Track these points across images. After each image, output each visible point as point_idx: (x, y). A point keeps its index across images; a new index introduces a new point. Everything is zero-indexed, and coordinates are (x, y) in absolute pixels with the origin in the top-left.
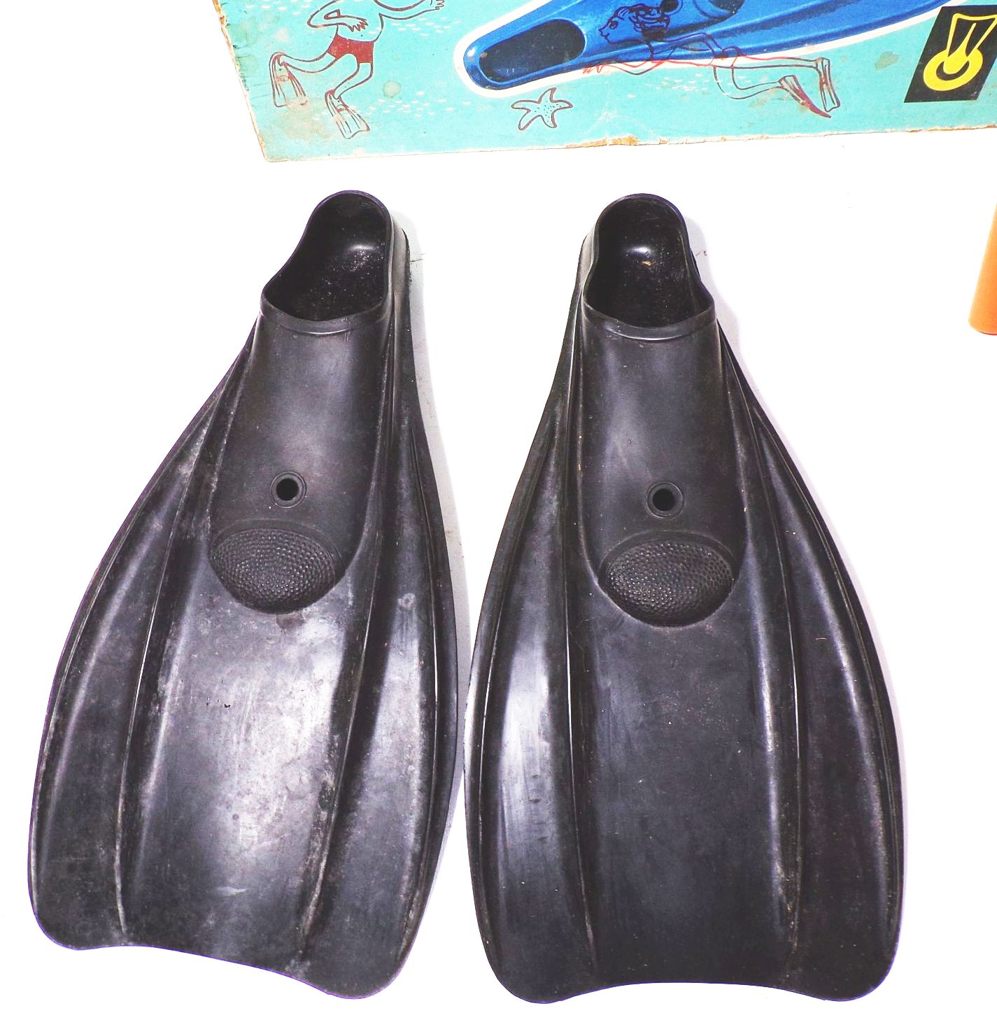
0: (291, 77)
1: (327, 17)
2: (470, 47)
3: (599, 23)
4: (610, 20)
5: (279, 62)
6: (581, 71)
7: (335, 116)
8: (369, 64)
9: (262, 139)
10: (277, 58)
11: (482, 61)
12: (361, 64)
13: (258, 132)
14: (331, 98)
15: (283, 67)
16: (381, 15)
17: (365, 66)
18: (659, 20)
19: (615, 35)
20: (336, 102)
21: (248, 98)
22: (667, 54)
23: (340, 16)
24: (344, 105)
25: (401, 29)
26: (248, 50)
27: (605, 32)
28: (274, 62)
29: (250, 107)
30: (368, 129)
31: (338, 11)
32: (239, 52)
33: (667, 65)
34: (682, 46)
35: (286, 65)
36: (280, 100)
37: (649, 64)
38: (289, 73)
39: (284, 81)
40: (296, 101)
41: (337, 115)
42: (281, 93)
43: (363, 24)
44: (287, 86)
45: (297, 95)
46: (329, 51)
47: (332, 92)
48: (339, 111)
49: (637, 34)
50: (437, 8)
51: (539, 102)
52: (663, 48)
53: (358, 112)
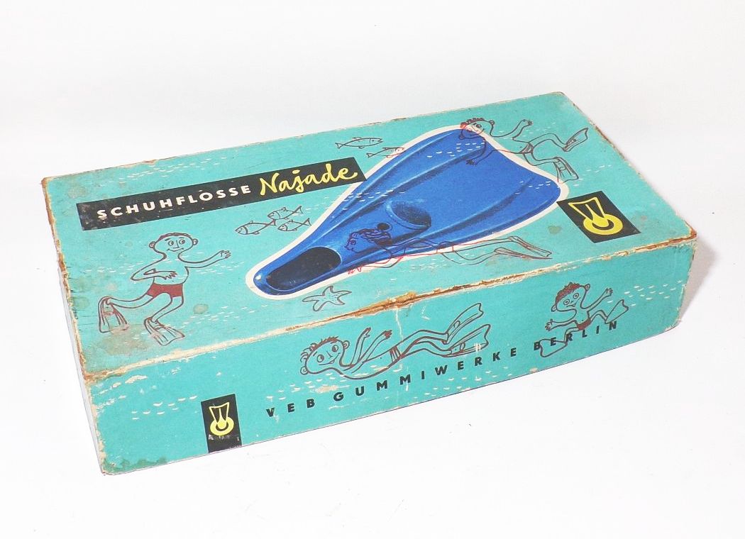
0: (116, 312)
1: (145, 274)
2: (257, 274)
3: (342, 244)
4: (349, 241)
5: (106, 302)
6: (346, 273)
7: (153, 334)
8: (180, 297)
9: (83, 357)
10: (106, 300)
11: (268, 280)
12: (174, 298)
13: (81, 351)
14: (149, 322)
15: (110, 306)
16: (186, 267)
17: (177, 300)
18: (382, 235)
19: (358, 248)
20: (153, 324)
21: (76, 325)
22: (402, 252)
23: (155, 272)
24: (160, 325)
25: (202, 273)
26: (82, 295)
27: (350, 248)
28: (103, 303)
29: (77, 331)
30: (183, 336)
31: (154, 270)
32: (74, 295)
33: (406, 258)
34: (410, 246)
35: (112, 304)
36: (104, 328)
37: (393, 260)
38: (115, 309)
39: (110, 315)
40: (118, 328)
41: (154, 333)
42: (106, 323)
43: (173, 274)
44: (112, 319)
45: (120, 324)
46: (148, 293)
47: (150, 319)
48: (156, 330)
49: (372, 244)
50: (226, 257)
51: (323, 295)
52: (397, 250)
53: (174, 327)
